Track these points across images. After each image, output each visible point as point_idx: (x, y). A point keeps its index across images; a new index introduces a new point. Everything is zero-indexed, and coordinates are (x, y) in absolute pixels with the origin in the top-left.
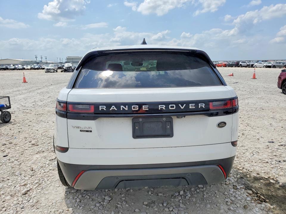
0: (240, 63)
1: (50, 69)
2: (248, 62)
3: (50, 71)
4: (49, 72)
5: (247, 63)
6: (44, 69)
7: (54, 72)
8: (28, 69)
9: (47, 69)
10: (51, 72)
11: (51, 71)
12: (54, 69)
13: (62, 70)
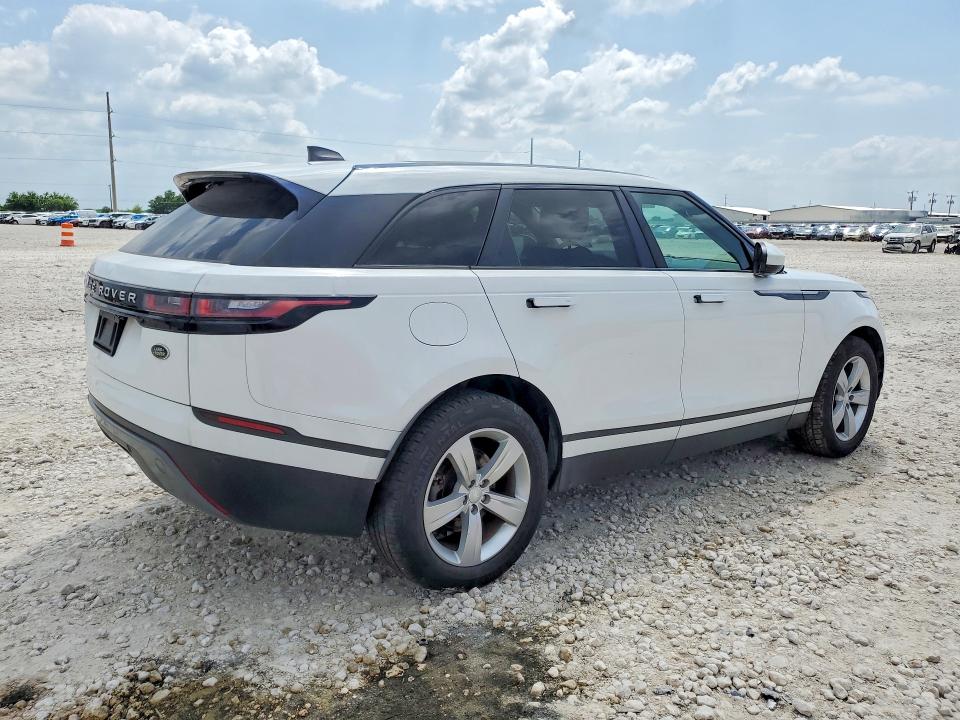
1: (900, 241)
3: (899, 246)
4: (894, 249)
6: (879, 239)
7: (914, 252)
8: (853, 239)
9: (893, 241)
10: (903, 252)
11: (903, 248)
12: (918, 242)
13: (951, 246)
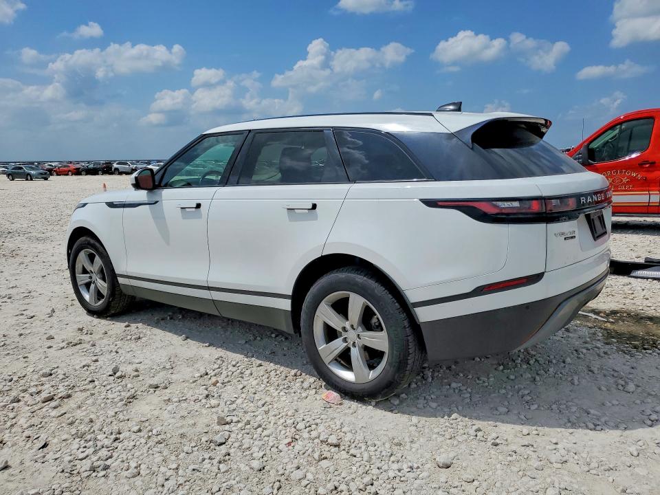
0: (115, 165)
2: (132, 164)
5: (131, 166)
